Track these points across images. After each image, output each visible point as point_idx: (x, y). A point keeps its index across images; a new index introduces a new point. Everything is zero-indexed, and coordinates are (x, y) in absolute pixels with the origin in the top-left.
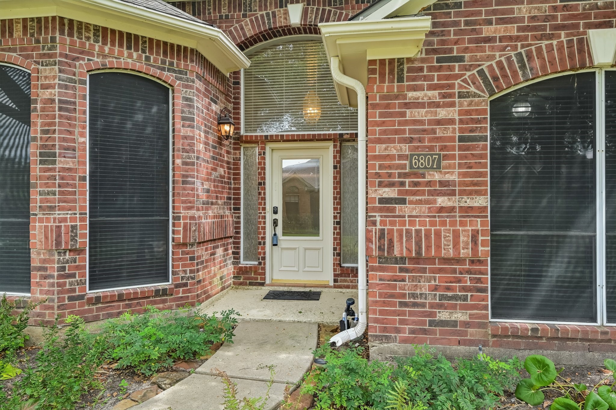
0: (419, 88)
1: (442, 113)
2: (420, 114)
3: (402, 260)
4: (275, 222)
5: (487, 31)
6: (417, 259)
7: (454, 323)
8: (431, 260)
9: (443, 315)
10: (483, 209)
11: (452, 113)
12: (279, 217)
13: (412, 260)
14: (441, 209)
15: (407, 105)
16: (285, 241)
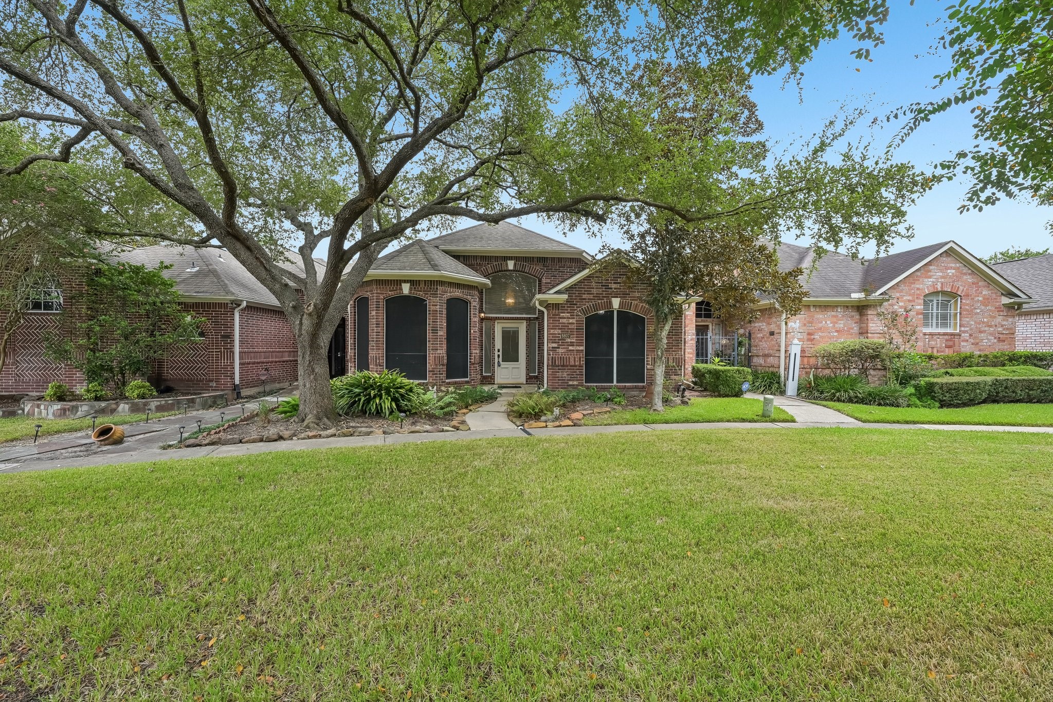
0: (564, 313)
1: (571, 321)
2: (565, 321)
3: (559, 366)
4: (499, 356)
5: (584, 296)
6: (563, 366)
7: (574, 385)
8: (567, 366)
9: (571, 383)
10: (583, 350)
11: (574, 321)
12: (500, 353)
13: (562, 366)
14: (570, 350)
15: (561, 318)
16: (503, 364)
